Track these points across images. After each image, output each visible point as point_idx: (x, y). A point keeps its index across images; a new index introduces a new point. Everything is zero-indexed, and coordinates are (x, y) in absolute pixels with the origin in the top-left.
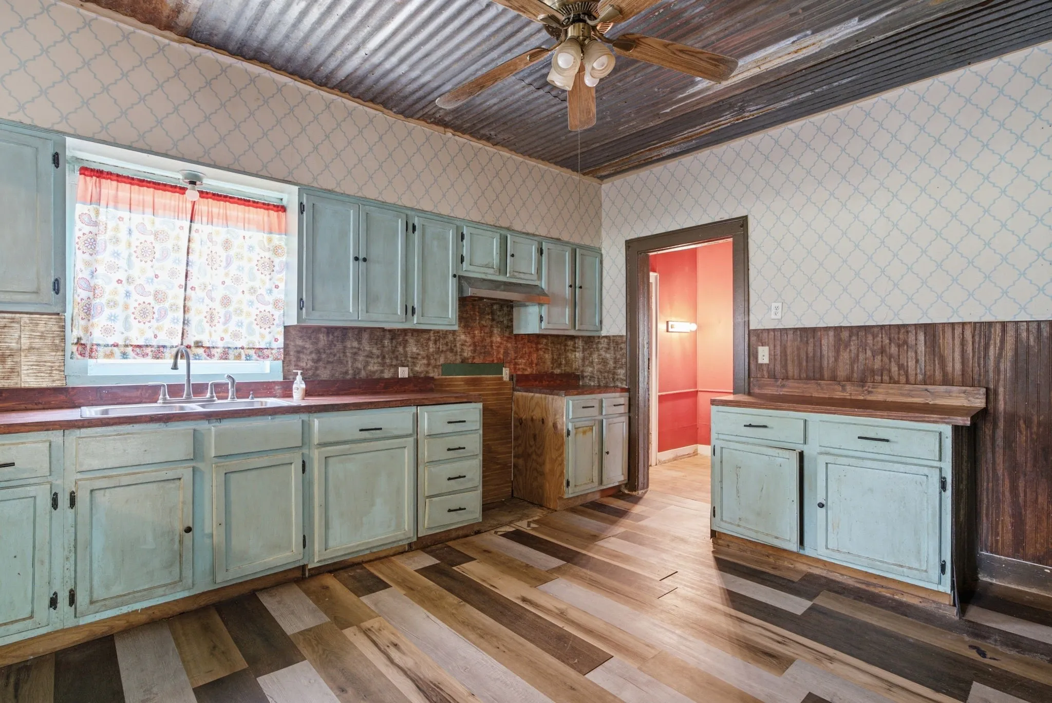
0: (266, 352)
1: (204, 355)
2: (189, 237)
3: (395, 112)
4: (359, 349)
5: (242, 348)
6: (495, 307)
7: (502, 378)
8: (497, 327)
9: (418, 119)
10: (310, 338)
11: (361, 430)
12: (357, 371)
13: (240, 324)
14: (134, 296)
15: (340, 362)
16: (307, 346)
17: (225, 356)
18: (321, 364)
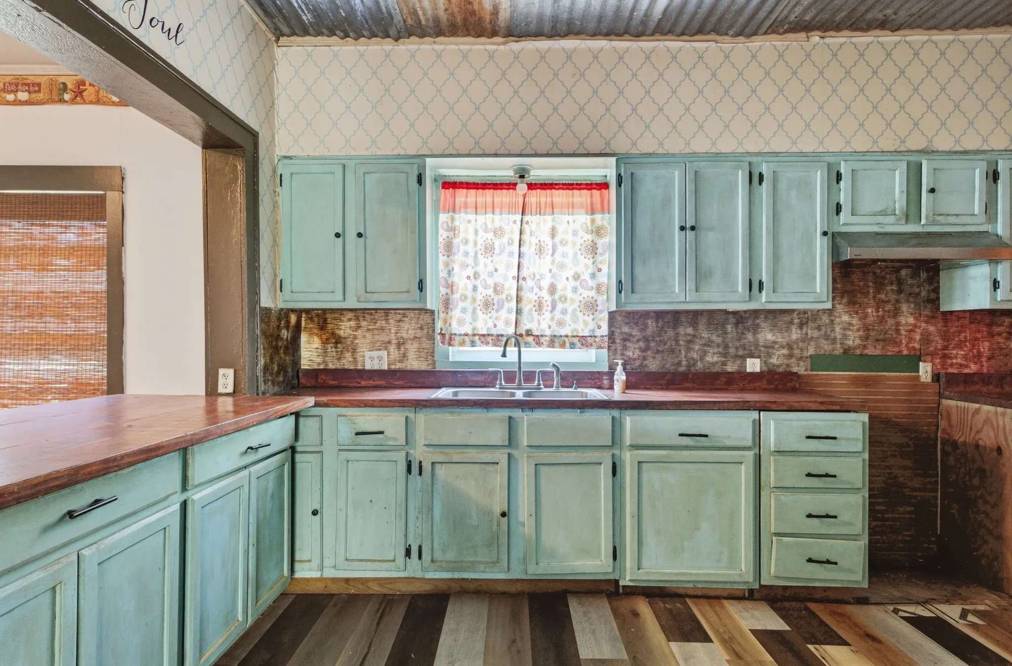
0: (590, 340)
1: (533, 343)
2: (521, 230)
3: (732, 36)
4: (694, 336)
5: (567, 336)
6: (904, 272)
7: (918, 377)
8: (908, 301)
9: (765, 33)
10: (637, 324)
11: (681, 435)
12: (692, 363)
13: (565, 312)
14: (480, 289)
15: (672, 351)
16: (634, 333)
17: (552, 344)
18: (649, 353)
